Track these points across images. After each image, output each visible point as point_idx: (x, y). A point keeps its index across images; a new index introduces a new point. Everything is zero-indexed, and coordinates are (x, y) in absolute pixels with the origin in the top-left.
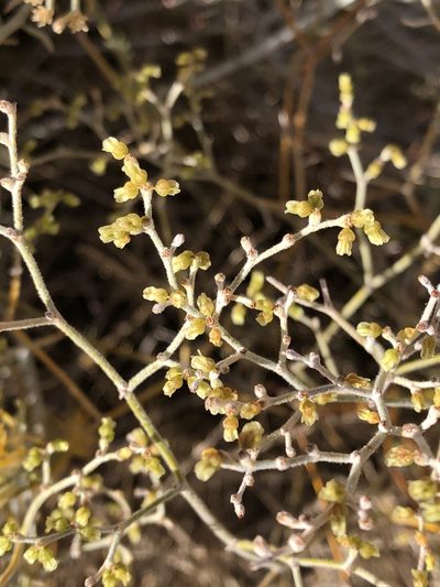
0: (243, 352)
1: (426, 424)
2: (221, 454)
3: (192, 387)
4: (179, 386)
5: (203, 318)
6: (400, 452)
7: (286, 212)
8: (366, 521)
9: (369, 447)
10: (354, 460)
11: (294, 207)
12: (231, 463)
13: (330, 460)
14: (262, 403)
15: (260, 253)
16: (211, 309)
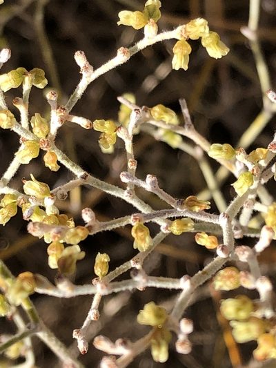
0: (84, 177)
1: (260, 247)
2: (36, 279)
3: (25, 214)
4: (13, 213)
5: (37, 140)
6: (226, 274)
7: (119, 23)
8: (183, 343)
9: (205, 273)
10: (184, 284)
11: (127, 18)
12: (47, 288)
13: (158, 285)
14: (90, 228)
15: (95, 69)
16: (45, 131)
